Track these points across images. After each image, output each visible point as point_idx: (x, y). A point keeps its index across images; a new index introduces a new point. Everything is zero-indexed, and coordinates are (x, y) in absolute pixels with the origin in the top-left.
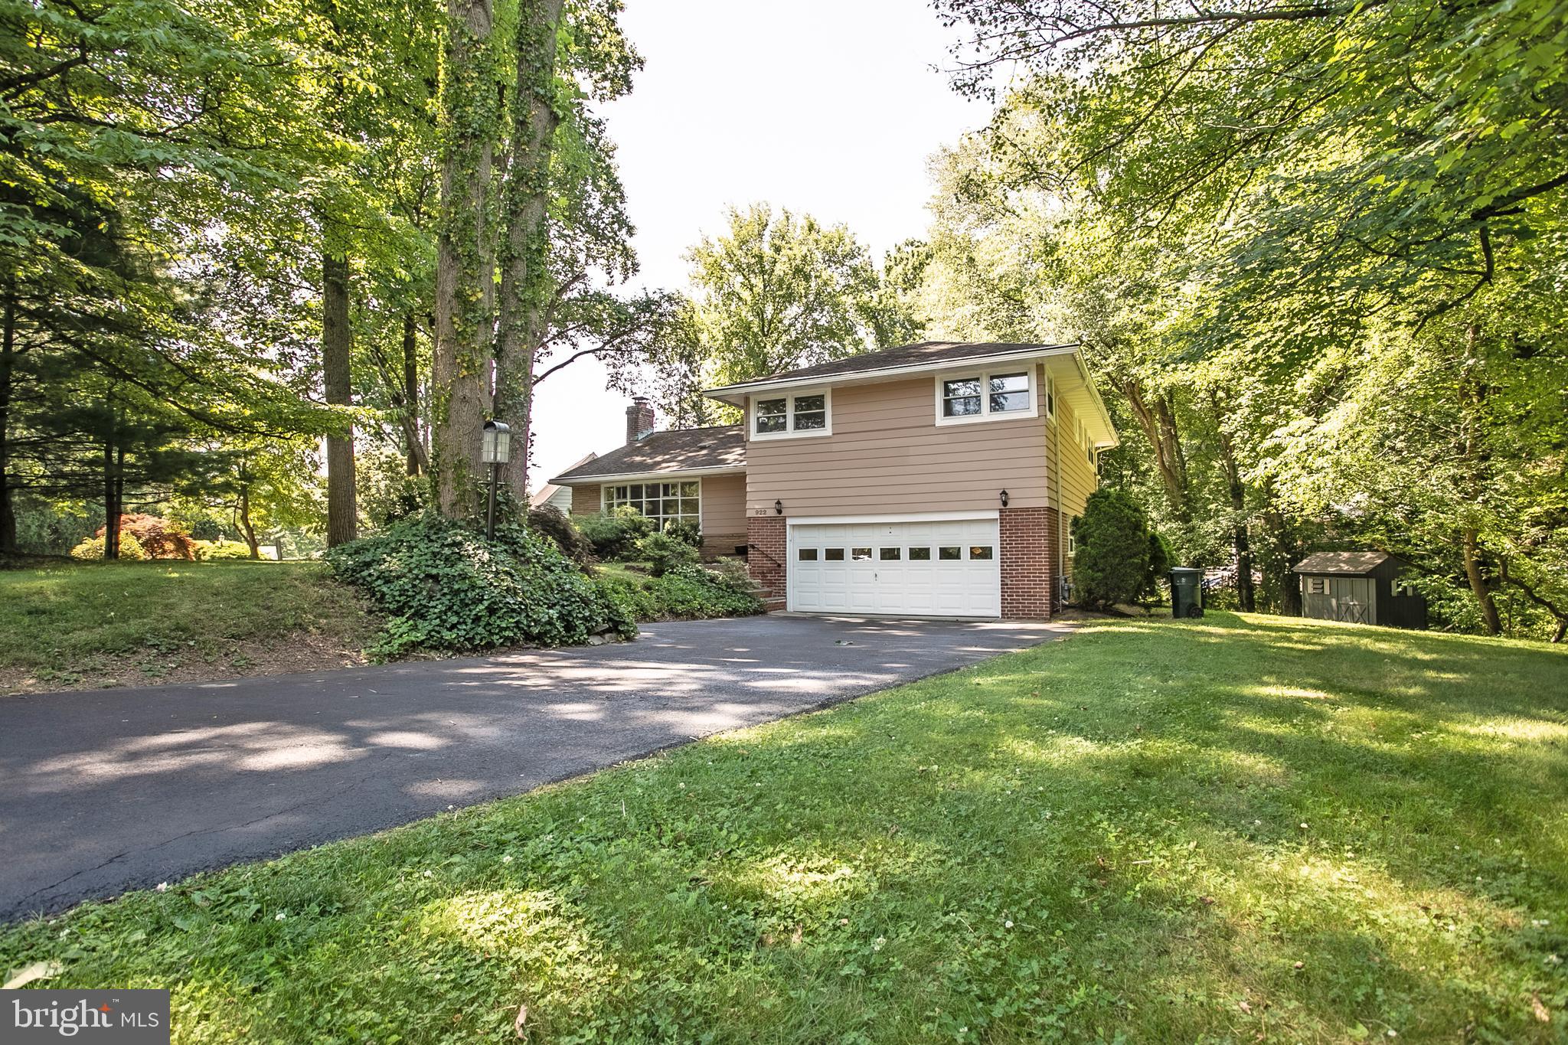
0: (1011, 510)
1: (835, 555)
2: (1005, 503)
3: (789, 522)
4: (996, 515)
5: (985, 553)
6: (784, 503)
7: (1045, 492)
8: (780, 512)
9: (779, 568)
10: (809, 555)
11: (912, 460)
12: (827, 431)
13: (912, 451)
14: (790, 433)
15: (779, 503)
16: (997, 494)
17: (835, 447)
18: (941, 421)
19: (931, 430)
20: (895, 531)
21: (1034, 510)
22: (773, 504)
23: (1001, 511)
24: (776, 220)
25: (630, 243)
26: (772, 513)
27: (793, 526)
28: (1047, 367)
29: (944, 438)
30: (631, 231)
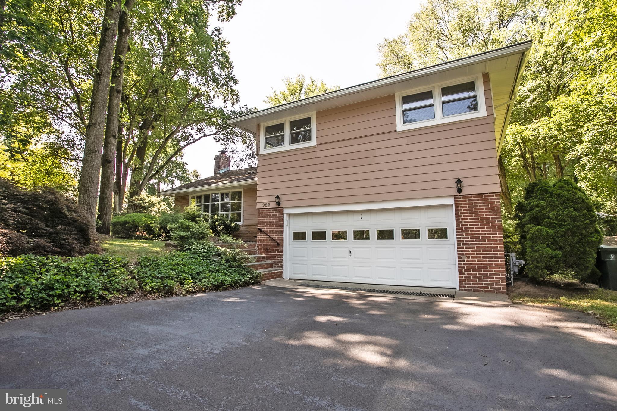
0: (465, 196)
1: (319, 236)
2: (460, 190)
3: (286, 211)
4: (451, 201)
5: (442, 234)
6: (282, 198)
7: (497, 179)
8: (279, 204)
9: (279, 246)
10: (300, 236)
11: (377, 160)
12: (313, 143)
13: (378, 152)
14: (287, 146)
15: (278, 197)
16: (453, 183)
17: (319, 154)
18: (400, 127)
19: (393, 135)
20: (366, 217)
21: (487, 195)
22: (273, 199)
23: (456, 197)
24: (307, 83)
25: (235, 88)
26: (273, 205)
27: (290, 215)
28: (491, 76)
29: (404, 141)
30: (235, 82)
